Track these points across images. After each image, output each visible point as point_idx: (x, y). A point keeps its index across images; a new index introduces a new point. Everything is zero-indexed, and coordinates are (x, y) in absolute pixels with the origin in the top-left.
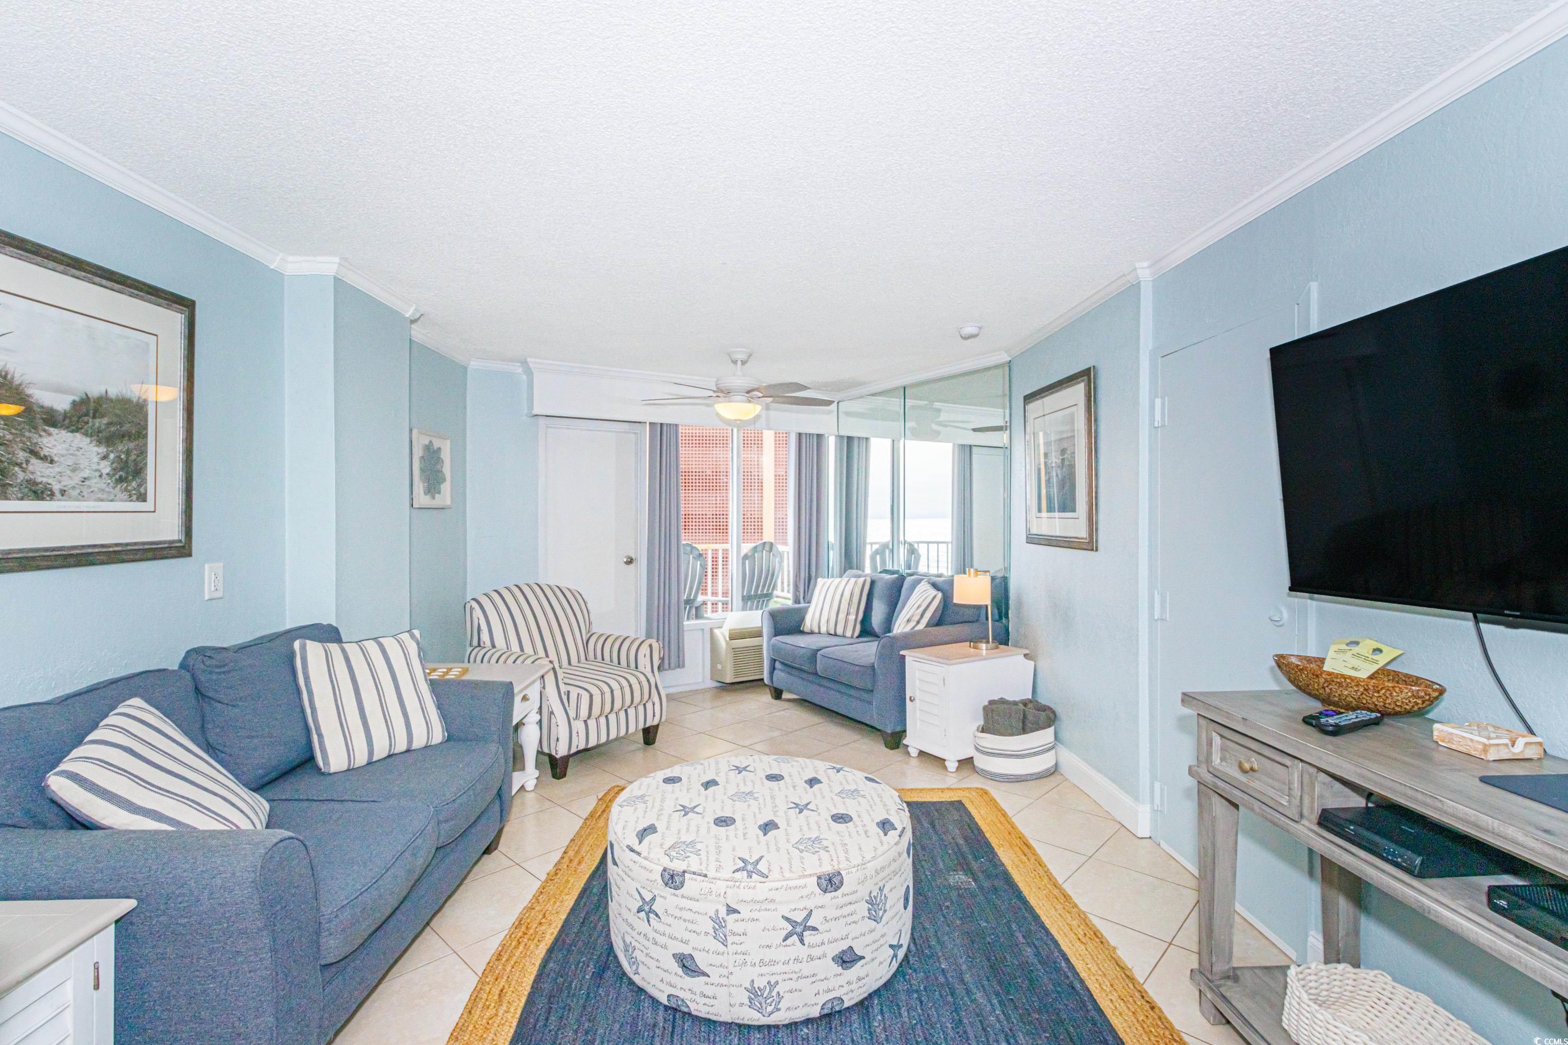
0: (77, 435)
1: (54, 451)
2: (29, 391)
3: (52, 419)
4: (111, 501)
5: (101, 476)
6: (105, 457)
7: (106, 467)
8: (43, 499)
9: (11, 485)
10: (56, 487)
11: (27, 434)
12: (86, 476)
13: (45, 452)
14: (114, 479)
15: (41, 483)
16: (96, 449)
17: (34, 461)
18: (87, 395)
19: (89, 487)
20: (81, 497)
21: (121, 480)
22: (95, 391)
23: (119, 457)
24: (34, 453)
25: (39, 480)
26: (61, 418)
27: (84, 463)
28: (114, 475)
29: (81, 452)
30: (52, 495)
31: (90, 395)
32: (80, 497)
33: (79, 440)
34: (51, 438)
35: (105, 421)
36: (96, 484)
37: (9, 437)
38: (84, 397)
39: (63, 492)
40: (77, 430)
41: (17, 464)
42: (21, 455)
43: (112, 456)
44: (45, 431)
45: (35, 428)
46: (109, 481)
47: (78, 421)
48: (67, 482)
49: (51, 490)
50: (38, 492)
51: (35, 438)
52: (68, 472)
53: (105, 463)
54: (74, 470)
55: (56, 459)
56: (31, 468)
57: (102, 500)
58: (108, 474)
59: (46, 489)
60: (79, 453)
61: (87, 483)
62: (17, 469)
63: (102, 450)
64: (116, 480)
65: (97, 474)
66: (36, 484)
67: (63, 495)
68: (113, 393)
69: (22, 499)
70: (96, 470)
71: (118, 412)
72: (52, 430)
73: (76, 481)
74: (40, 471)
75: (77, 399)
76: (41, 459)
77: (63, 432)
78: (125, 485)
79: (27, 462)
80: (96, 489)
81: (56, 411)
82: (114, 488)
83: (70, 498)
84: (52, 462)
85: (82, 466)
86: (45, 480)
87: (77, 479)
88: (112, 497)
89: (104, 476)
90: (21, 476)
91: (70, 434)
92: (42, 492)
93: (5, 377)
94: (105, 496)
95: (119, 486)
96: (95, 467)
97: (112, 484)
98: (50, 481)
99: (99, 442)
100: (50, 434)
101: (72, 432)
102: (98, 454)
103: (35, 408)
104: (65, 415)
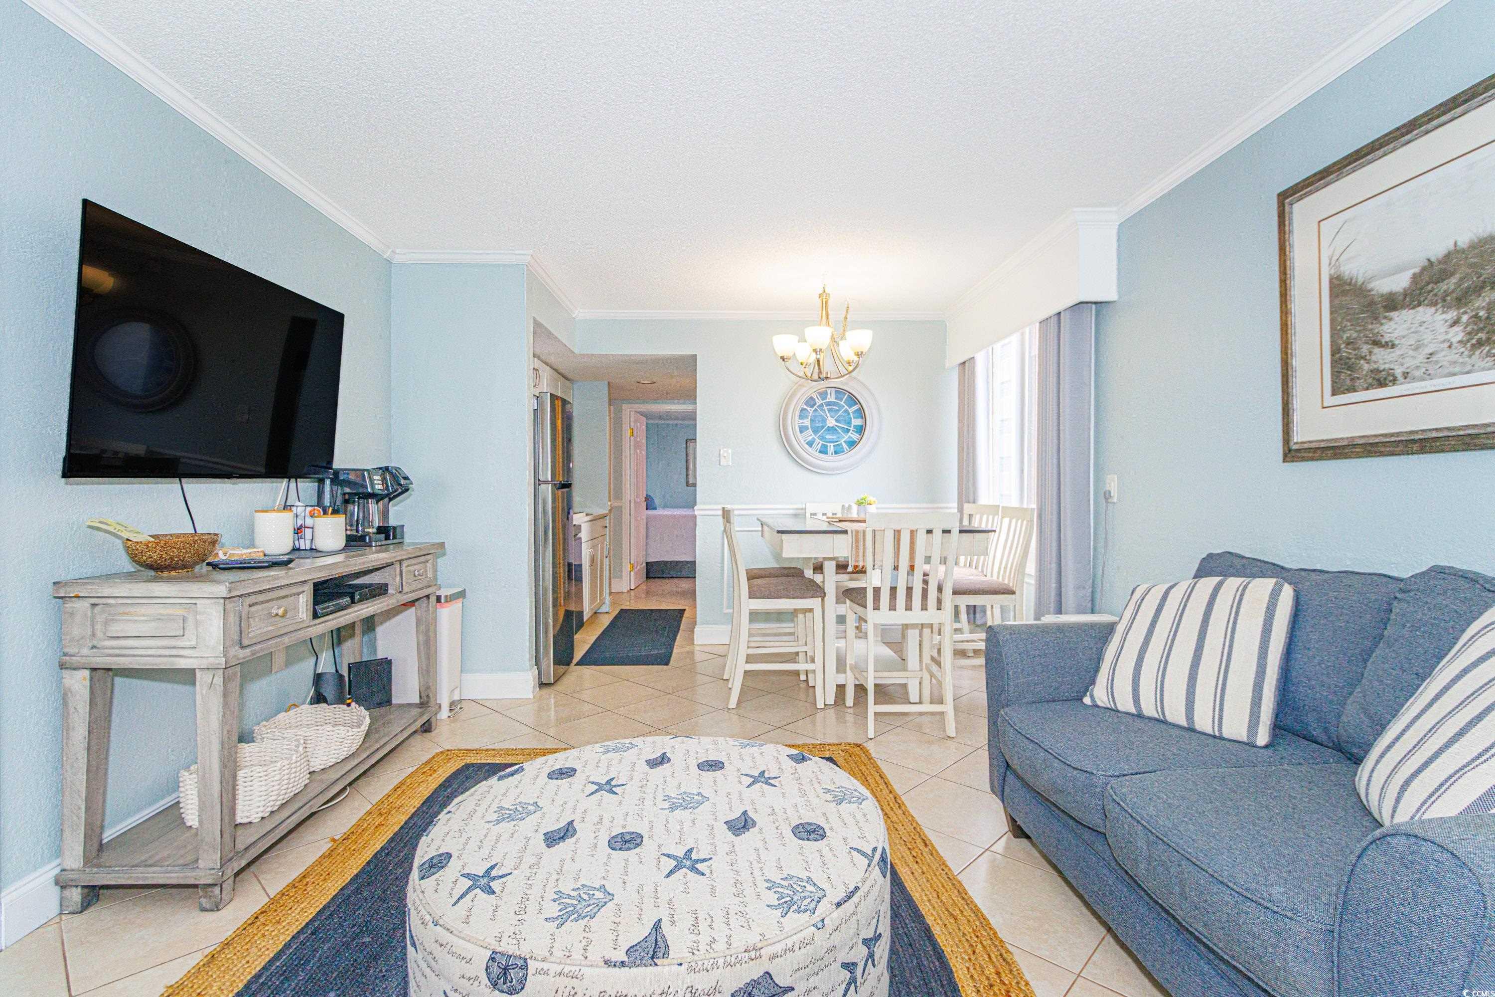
0: (1420, 309)
1: (1395, 335)
2: (1370, 286)
3: (1392, 303)
4: (1468, 373)
5: (1450, 347)
6: (1455, 323)
7: (1457, 335)
8: (1386, 385)
9: (1358, 378)
10: (1398, 371)
11: (1370, 327)
12: (1430, 351)
13: (1387, 338)
14: (1469, 345)
15: (1384, 370)
16: (1444, 316)
17: (1376, 350)
18: (1429, 260)
19: (1437, 362)
20: (1428, 376)
21: (1480, 343)
22: (1438, 249)
23: (1476, 316)
24: (1376, 343)
25: (1382, 367)
26: (1401, 298)
27: (1427, 337)
28: (1468, 341)
29: (1425, 325)
30: (1394, 381)
31: (1433, 259)
32: (1426, 376)
33: (1424, 313)
34: (1392, 323)
35: (1454, 280)
36: (1445, 357)
37: (1355, 335)
38: (1426, 263)
39: (1406, 375)
40: (1419, 305)
41: (1362, 358)
42: (1365, 349)
43: (1465, 318)
44: (1385, 317)
45: (1377, 318)
46: (1463, 350)
47: (1420, 294)
48: (1410, 363)
49: (1393, 375)
50: (1382, 379)
51: (1377, 328)
52: (1411, 353)
53: (1456, 329)
54: (1417, 349)
55: (1397, 342)
56: (1374, 358)
57: (1454, 375)
58: (1460, 342)
59: (1389, 375)
60: (1422, 329)
61: (1434, 358)
62: (1362, 362)
63: (1452, 314)
64: (1473, 345)
65: (1446, 345)
66: (1378, 371)
67: (1405, 378)
68: (1464, 241)
69: (1367, 389)
70: (1444, 341)
71: (1472, 260)
72: (1393, 314)
73: (1420, 360)
74: (1382, 358)
75: (1417, 270)
76: (1383, 346)
77: (1404, 312)
78: (1488, 348)
79: (1371, 353)
80: (1445, 363)
81: (1396, 293)
82: (1470, 356)
83: (1414, 379)
84: (1393, 346)
85: (1425, 342)
86: (1387, 366)
87: (1421, 357)
88: (1469, 367)
89: (1455, 345)
90: (1367, 367)
91: (1411, 311)
92: (1385, 379)
93: (1350, 284)
94: (1457, 369)
95: (1478, 352)
96: (1442, 337)
97: (1466, 353)
98: (1392, 366)
99: (1447, 308)
100: (1391, 319)
101: (1413, 308)
102: (1446, 321)
103: (1377, 299)
104: (1405, 294)
